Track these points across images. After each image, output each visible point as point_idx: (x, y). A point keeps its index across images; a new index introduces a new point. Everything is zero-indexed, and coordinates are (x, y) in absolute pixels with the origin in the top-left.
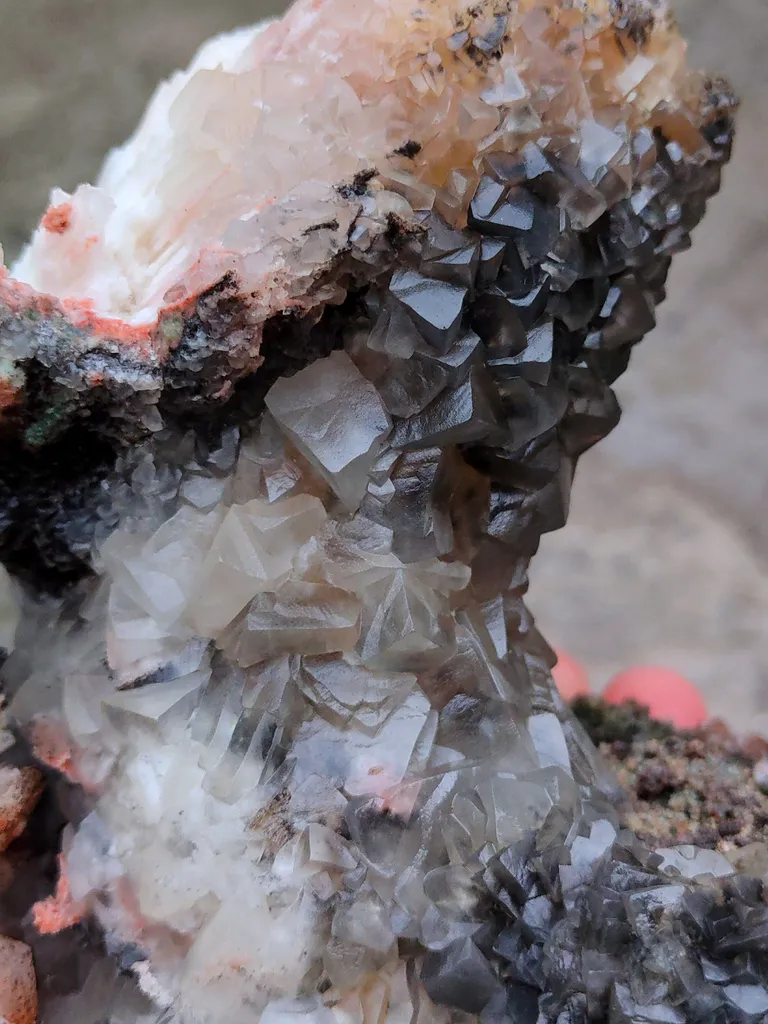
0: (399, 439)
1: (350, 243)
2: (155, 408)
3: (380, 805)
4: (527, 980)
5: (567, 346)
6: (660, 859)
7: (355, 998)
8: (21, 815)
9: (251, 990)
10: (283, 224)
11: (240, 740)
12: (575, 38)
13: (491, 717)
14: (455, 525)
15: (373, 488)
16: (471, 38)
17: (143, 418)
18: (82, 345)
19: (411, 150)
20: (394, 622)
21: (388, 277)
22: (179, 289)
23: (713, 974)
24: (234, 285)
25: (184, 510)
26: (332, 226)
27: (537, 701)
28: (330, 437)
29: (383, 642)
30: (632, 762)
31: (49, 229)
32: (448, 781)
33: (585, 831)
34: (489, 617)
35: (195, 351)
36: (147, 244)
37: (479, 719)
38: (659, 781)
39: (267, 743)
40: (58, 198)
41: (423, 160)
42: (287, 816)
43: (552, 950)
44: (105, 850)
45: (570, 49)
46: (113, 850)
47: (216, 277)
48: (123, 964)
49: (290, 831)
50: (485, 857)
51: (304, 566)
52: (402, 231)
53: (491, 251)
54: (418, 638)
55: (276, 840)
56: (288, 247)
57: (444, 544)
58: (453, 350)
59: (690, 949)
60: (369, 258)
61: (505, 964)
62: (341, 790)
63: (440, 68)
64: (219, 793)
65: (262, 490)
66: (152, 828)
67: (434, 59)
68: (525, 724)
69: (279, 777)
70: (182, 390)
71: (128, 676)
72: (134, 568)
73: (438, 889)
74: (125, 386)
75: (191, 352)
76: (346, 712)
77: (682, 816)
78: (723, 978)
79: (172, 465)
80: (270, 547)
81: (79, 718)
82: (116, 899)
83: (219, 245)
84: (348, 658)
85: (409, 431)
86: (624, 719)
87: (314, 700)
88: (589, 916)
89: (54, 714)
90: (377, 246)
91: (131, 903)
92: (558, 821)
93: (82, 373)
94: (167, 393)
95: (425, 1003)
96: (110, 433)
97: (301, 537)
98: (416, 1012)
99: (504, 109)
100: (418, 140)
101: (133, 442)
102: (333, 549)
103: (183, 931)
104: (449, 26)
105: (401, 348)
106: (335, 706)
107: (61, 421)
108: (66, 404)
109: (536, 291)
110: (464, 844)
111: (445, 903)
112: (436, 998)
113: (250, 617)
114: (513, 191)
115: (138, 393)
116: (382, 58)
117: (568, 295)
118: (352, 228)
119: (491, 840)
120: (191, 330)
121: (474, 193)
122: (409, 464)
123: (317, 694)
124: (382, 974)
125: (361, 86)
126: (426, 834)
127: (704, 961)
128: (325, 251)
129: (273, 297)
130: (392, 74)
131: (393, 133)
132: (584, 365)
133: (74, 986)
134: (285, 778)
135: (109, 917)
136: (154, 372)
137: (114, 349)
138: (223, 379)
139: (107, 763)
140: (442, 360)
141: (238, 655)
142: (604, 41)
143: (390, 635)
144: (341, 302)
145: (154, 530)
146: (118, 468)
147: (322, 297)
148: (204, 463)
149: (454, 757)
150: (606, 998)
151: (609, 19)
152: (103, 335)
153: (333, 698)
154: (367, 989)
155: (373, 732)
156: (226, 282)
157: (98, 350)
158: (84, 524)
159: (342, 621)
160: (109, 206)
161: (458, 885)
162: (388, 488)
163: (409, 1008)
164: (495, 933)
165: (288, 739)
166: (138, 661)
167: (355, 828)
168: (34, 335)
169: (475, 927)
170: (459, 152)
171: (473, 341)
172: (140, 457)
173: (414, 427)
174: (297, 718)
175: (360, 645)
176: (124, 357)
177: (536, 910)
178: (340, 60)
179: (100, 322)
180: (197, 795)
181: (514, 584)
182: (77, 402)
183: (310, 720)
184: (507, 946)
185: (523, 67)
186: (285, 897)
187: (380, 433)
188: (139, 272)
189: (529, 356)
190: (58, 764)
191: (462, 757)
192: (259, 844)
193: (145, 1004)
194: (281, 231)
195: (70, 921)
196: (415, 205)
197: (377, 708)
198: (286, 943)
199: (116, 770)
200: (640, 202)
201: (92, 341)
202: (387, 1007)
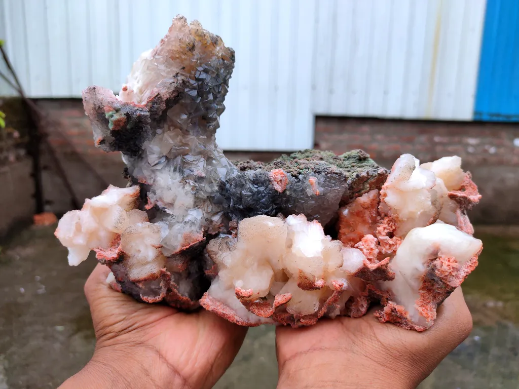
1: (177, 85)
3: (200, 176)
4: (228, 196)
5: (215, 97)
10: (166, 83)
11: (175, 170)
13: (214, 159)
14: (202, 129)
16: (189, 48)
17: (147, 120)
19: (183, 68)
21: (184, 90)
22: (150, 97)
25: (157, 135)
26: (174, 82)
28: (179, 118)
31: (123, 91)
32: (210, 170)
33: (233, 173)
34: (210, 144)
36: (141, 91)
38: (243, 167)
39: (180, 169)
41: (186, 69)
42: (185, 180)
43: (231, 190)
44: (155, 193)
47: (156, 94)
49: (186, 182)
50: (218, 180)
51: (179, 141)
53: (200, 83)
54: (201, 148)
55: (184, 184)
56: (167, 87)
57: (201, 132)
58: (197, 100)
59: (252, 184)
61: (224, 195)
62: (193, 175)
63: (185, 54)
64: (173, 179)
65: (169, 129)
66: (163, 187)
67: (184, 52)
68: (220, 160)
69: (183, 174)
70: (153, 114)
71: (153, 164)
72: (150, 146)
73: (212, 187)
74: (144, 115)
75: (154, 107)
76: (191, 162)
78: (257, 186)
79: (154, 128)
80: (173, 139)
81: (146, 173)
82: (159, 201)
83: (156, 89)
84: (190, 154)
85: (192, 115)
89: (141, 174)
90: (181, 85)
91: (162, 201)
94: (151, 115)
95: (213, 205)
96: (142, 124)
99: (197, 59)
100: (184, 66)
101: (146, 125)
102: (183, 137)
103: (172, 203)
104: (185, 46)
105: (188, 101)
106: (189, 162)
107: (133, 123)
109: (208, 88)
110: (214, 179)
111: (214, 189)
112: (215, 204)
113: (172, 150)
114: (202, 72)
115: (146, 116)
116: (175, 53)
118: (177, 83)
120: (153, 104)
121: (195, 74)
123: (186, 160)
124: (206, 202)
125: (173, 58)
126: (208, 179)
129: (166, 96)
130: (177, 56)
131: (180, 66)
132: (218, 100)
133: (156, 216)
136: (148, 112)
137: (140, 109)
138: (160, 111)
139: (152, 180)
141: (171, 157)
142: (211, 45)
143: (196, 149)
144: (177, 95)
145: (152, 139)
146: (144, 130)
147: (174, 95)
148: (159, 126)
149: (209, 167)
150: (241, 194)
151: (211, 41)
152: (138, 107)
153: (189, 160)
154: (204, 205)
155: (196, 164)
156: (159, 94)
157: (138, 110)
158: (139, 141)
159: (187, 148)
160: (134, 85)
161: (215, 185)
162: (191, 124)
163: (211, 206)
164: (222, 191)
165: (183, 168)
166: (154, 162)
167: (197, 180)
169: (219, 191)
170: (191, 67)
171: (200, 98)
172: (148, 127)
174: (184, 165)
175: (191, 152)
176: (142, 110)
177: (228, 186)
178: (168, 55)
179: (136, 105)
180: (170, 180)
183: (186, 165)
184: (224, 193)
185: (199, 51)
186: (188, 193)
189: (209, 99)
190: (144, 182)
191: (211, 167)
192: (182, 185)
193: (168, 215)
194: (165, 85)
195: (152, 207)
196: (186, 77)
197: (196, 161)
198: (190, 200)
199: (154, 181)
200: (222, 71)
201: (136, 108)
202: (208, 207)
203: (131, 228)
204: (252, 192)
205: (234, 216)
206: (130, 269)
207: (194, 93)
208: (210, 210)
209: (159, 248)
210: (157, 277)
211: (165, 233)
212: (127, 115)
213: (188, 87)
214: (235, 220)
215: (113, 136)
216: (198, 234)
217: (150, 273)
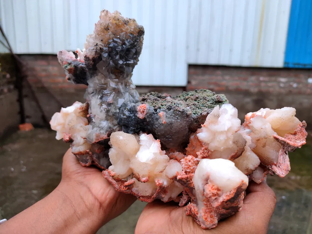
2: (86, 68)
3: (110, 102)
7: (109, 120)
8: (86, 107)
9: (100, 119)
14: (116, 76)
19: (102, 40)
24: (87, 56)
46: (92, 109)
48: (92, 119)
49: (102, 105)
52: (101, 49)
53: (110, 49)
60: (99, 51)
62: (106, 101)
70: (88, 66)
71: (90, 93)
74: (83, 66)
93: (79, 66)
97: (102, 78)
114: (112, 43)
117: (120, 52)
118: (96, 49)
128: (94, 52)
135: (91, 115)
168: (74, 63)
171: (110, 58)
182: (79, 69)
189: (116, 58)
193: (93, 122)
198: (102, 115)
204: (126, 117)
206: (73, 147)
207: (106, 55)
209: (85, 139)
210: (84, 154)
211: (90, 131)
212: (75, 66)
213: (103, 51)
216: (104, 135)
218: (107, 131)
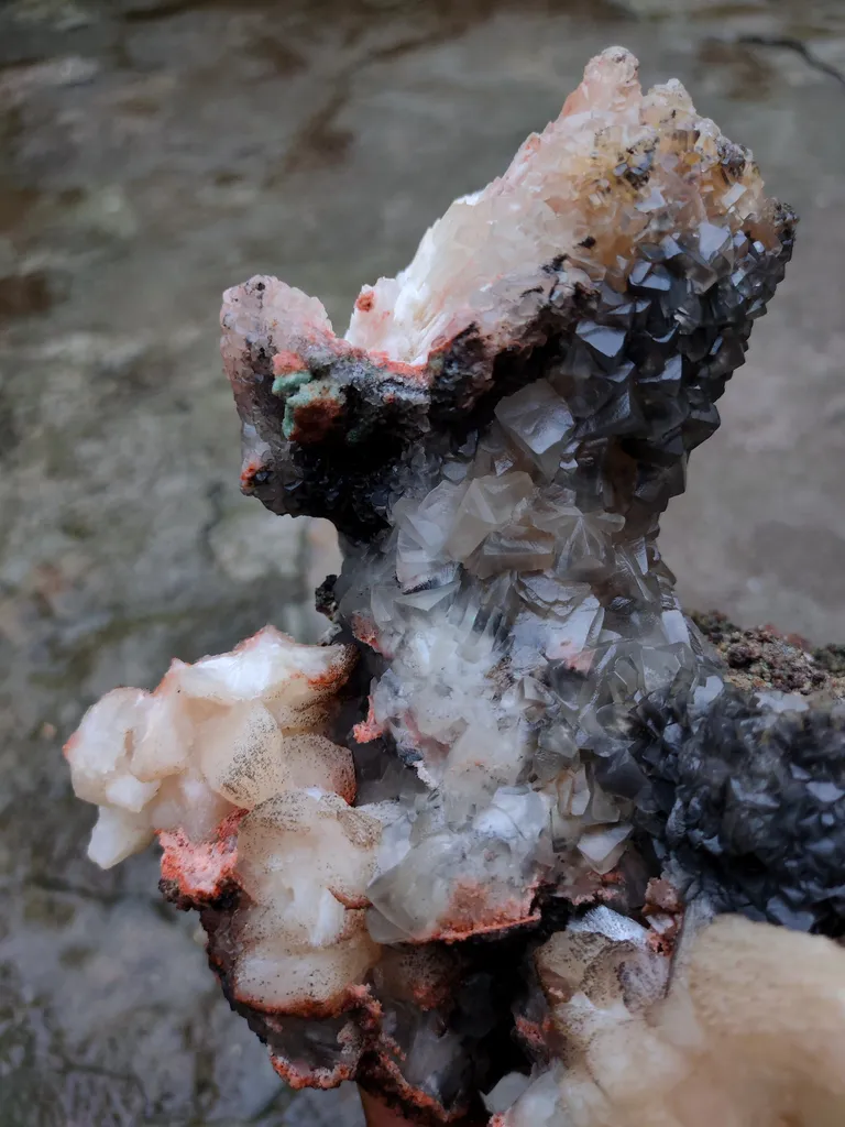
0: (581, 433)
1: (551, 301)
2: (425, 417)
3: (569, 665)
4: (667, 778)
5: (690, 374)
6: (758, 700)
7: (552, 786)
8: (345, 671)
9: (488, 780)
10: (507, 290)
11: (479, 625)
12: (694, 171)
13: (638, 611)
14: (615, 490)
15: (564, 465)
16: (629, 168)
17: (418, 424)
18: (381, 377)
19: (589, 243)
20: (577, 551)
21: (573, 326)
22: (441, 337)
23: (798, 774)
24: (477, 331)
25: (444, 483)
26: (539, 290)
27: (665, 604)
28: (536, 432)
29: (570, 562)
30: (724, 645)
31: (360, 309)
32: (612, 651)
33: (702, 683)
34: (635, 550)
35: (451, 377)
36: (420, 318)
37: (630, 613)
38: (743, 655)
39: (496, 626)
40: (366, 289)
41: (598, 249)
42: (510, 671)
43: (685, 757)
44: (396, 693)
45: (692, 179)
46: (401, 693)
47: (463, 326)
48: (408, 762)
49: (511, 680)
50: (638, 698)
51: (519, 517)
52: (584, 296)
53: (642, 307)
54: (593, 560)
55: (502, 685)
56: (511, 306)
57: (609, 500)
58: (617, 372)
59: (783, 758)
60: (562, 312)
61: (650, 766)
62: (544, 655)
63: (608, 189)
64: (467, 656)
65: (492, 469)
66: (425, 679)
67: (605, 184)
68: (660, 617)
69: (504, 646)
70: (442, 404)
71: (409, 586)
72: (413, 519)
73: (606, 718)
74: (408, 402)
75: (448, 377)
76: (546, 607)
77: (759, 679)
78: (805, 777)
79: (438, 455)
80: (497, 503)
81: (381, 613)
82: (403, 723)
83: (466, 306)
84: (548, 573)
85: (587, 427)
86: (711, 624)
87: (526, 599)
88: (711, 735)
89: (365, 611)
90: (568, 305)
91: (414, 727)
92: (684, 677)
93: (381, 394)
94: (434, 406)
95: (598, 789)
96: (398, 434)
97: (517, 498)
98: (591, 798)
99: (650, 214)
100: (594, 236)
101: (412, 440)
102: (538, 505)
103: (444, 743)
104: (615, 161)
105: (582, 373)
106: (539, 603)
107: (369, 427)
108: (371, 416)
109: (672, 333)
110: (623, 690)
111: (611, 727)
112: (606, 787)
113: (486, 547)
114: (657, 267)
115: (416, 407)
116: (570, 185)
117: (691, 337)
118: (552, 292)
119: (642, 687)
120: (448, 363)
121: (630, 269)
122: (588, 449)
123: (528, 596)
124: (570, 772)
125: (556, 205)
126: (598, 684)
127: (792, 766)
128: (535, 307)
129: (501, 339)
130: (576, 195)
131: (578, 233)
132: (698, 387)
133: (378, 776)
134: (508, 647)
135: (398, 733)
136: (426, 392)
137: (401, 380)
138: (468, 396)
139: (397, 639)
140: (610, 378)
141: (478, 572)
142: (714, 173)
143: (574, 559)
144: (543, 343)
145: (425, 496)
146: (403, 458)
147: (532, 340)
148: (456, 453)
149: (614, 636)
150: (725, 789)
151: (717, 158)
152: (394, 371)
153: (538, 598)
154: (560, 781)
155: (564, 619)
156: (472, 328)
157: (391, 380)
158: (382, 494)
159: (543, 550)
160: (397, 291)
161: (619, 716)
162: (574, 464)
163: (587, 793)
164: (644, 747)
165: (510, 624)
166: (416, 577)
167: (553, 679)
168: (351, 371)
169: (630, 743)
170: (621, 245)
171: (630, 366)
172: (418, 449)
173: (591, 424)
174: (515, 611)
175: (555, 566)
176: (407, 385)
177: (671, 732)
178: (542, 190)
179: (391, 364)
180: (453, 658)
181: (651, 530)
182: (378, 414)
183: (523, 612)
184: (652, 755)
185: (663, 188)
186: (509, 722)
187: (568, 428)
188: (416, 335)
189: (666, 375)
190: (368, 641)
191: (620, 637)
192: (492, 688)
193: (421, 786)
194: (506, 295)
195: (375, 736)
196: (593, 277)
197: (566, 604)
198: (509, 750)
199: (403, 644)
200: (737, 278)
201: (387, 375)
202: (573, 792)
203: (278, 807)
204: (778, 797)
205: (673, 861)
206: (246, 951)
207: (609, 343)
208: (579, 806)
209: (357, 908)
210: (329, 1015)
211: (393, 853)
212: (349, 391)
213: (591, 315)
214: (672, 881)
215: (297, 461)
216: (512, 898)
217: (303, 998)
218: (531, 865)
